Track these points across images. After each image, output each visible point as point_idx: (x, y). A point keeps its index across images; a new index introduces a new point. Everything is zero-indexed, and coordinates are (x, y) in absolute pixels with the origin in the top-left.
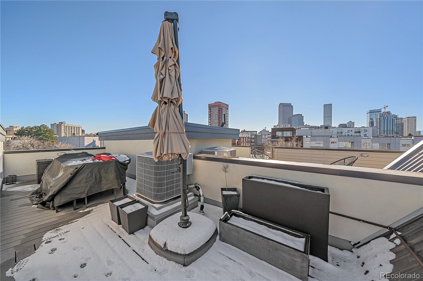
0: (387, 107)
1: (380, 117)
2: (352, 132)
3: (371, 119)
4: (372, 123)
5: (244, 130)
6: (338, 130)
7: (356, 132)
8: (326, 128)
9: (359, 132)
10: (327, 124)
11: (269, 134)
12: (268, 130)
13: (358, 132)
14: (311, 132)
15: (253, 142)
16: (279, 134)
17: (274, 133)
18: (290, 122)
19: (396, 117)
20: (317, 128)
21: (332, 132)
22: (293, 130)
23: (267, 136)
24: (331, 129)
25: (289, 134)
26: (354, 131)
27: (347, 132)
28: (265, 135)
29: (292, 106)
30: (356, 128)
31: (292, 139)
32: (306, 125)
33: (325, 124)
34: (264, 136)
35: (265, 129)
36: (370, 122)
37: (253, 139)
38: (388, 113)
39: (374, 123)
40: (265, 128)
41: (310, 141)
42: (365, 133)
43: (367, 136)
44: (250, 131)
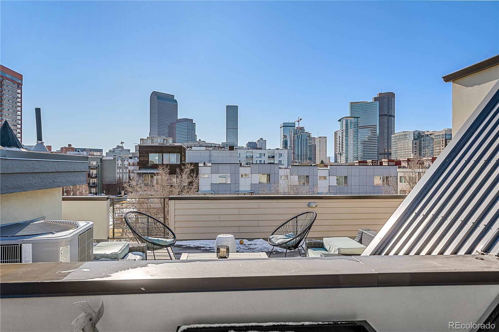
0: (301, 120)
1: (294, 134)
2: (264, 157)
3: (285, 137)
4: (285, 143)
5: (70, 145)
6: (247, 152)
7: (269, 157)
8: (232, 148)
9: (273, 157)
10: (231, 142)
11: (131, 158)
12: (128, 148)
13: (271, 158)
14: (210, 156)
15: (93, 176)
16: (154, 158)
17: (144, 156)
18: (171, 134)
19: (309, 135)
20: (217, 147)
21: (240, 156)
22: (180, 151)
23: (126, 163)
24: (239, 151)
25: (173, 159)
26: (267, 155)
27: (259, 156)
28: (123, 160)
29: (176, 101)
30: (270, 151)
31: (182, 170)
32: (200, 140)
33: (229, 141)
34: (120, 162)
35: (121, 145)
36: (283, 141)
37: (94, 169)
38: (302, 129)
39: (288, 144)
40: (122, 143)
41: (210, 173)
42: (280, 159)
43: (282, 164)
44: (85, 149)
